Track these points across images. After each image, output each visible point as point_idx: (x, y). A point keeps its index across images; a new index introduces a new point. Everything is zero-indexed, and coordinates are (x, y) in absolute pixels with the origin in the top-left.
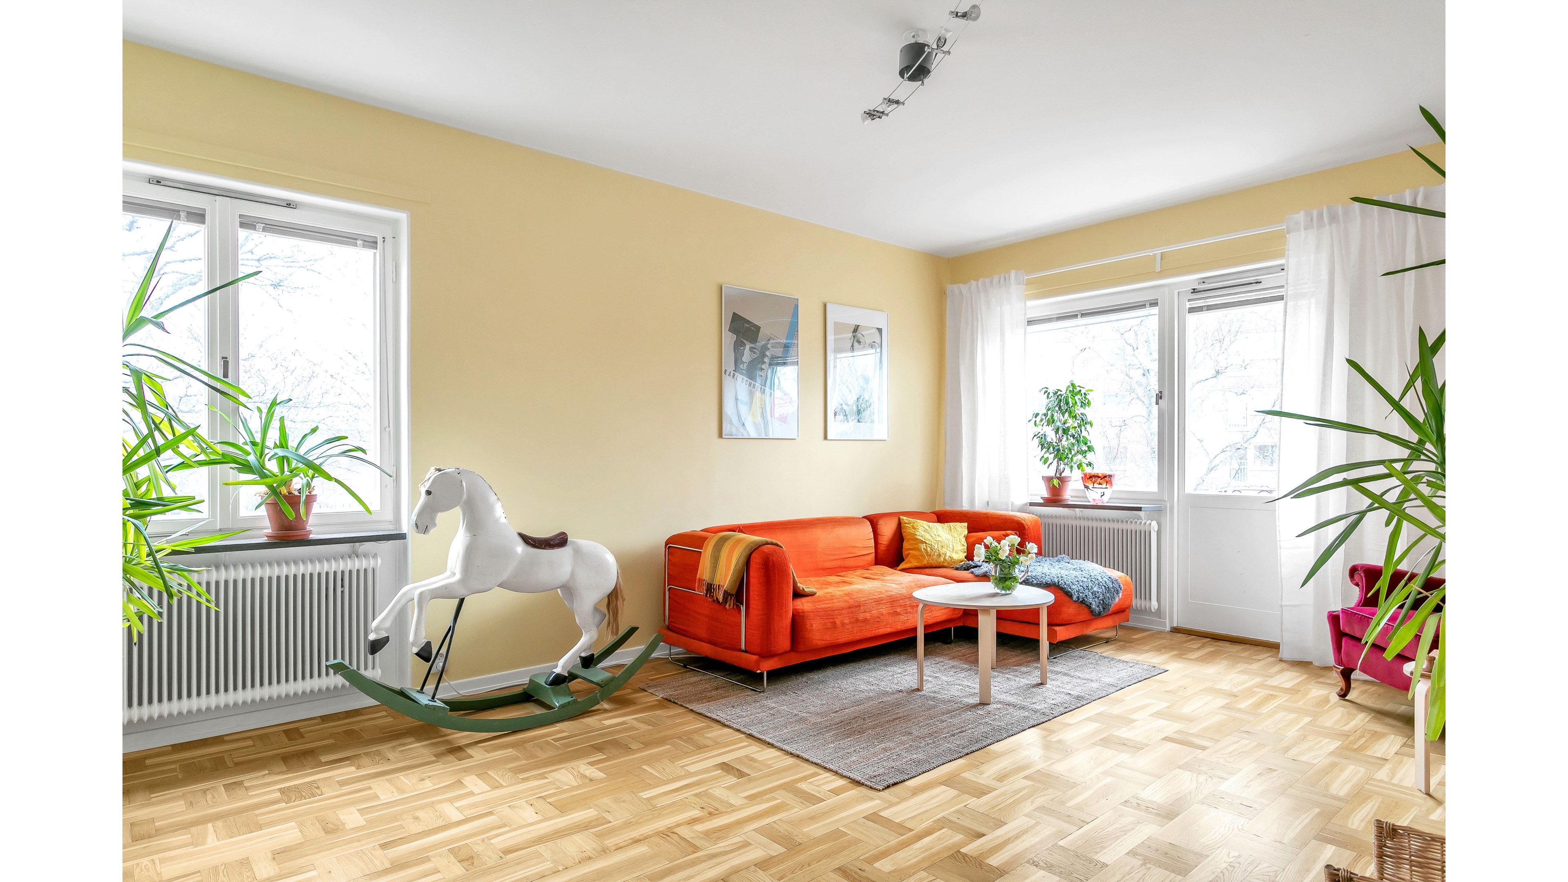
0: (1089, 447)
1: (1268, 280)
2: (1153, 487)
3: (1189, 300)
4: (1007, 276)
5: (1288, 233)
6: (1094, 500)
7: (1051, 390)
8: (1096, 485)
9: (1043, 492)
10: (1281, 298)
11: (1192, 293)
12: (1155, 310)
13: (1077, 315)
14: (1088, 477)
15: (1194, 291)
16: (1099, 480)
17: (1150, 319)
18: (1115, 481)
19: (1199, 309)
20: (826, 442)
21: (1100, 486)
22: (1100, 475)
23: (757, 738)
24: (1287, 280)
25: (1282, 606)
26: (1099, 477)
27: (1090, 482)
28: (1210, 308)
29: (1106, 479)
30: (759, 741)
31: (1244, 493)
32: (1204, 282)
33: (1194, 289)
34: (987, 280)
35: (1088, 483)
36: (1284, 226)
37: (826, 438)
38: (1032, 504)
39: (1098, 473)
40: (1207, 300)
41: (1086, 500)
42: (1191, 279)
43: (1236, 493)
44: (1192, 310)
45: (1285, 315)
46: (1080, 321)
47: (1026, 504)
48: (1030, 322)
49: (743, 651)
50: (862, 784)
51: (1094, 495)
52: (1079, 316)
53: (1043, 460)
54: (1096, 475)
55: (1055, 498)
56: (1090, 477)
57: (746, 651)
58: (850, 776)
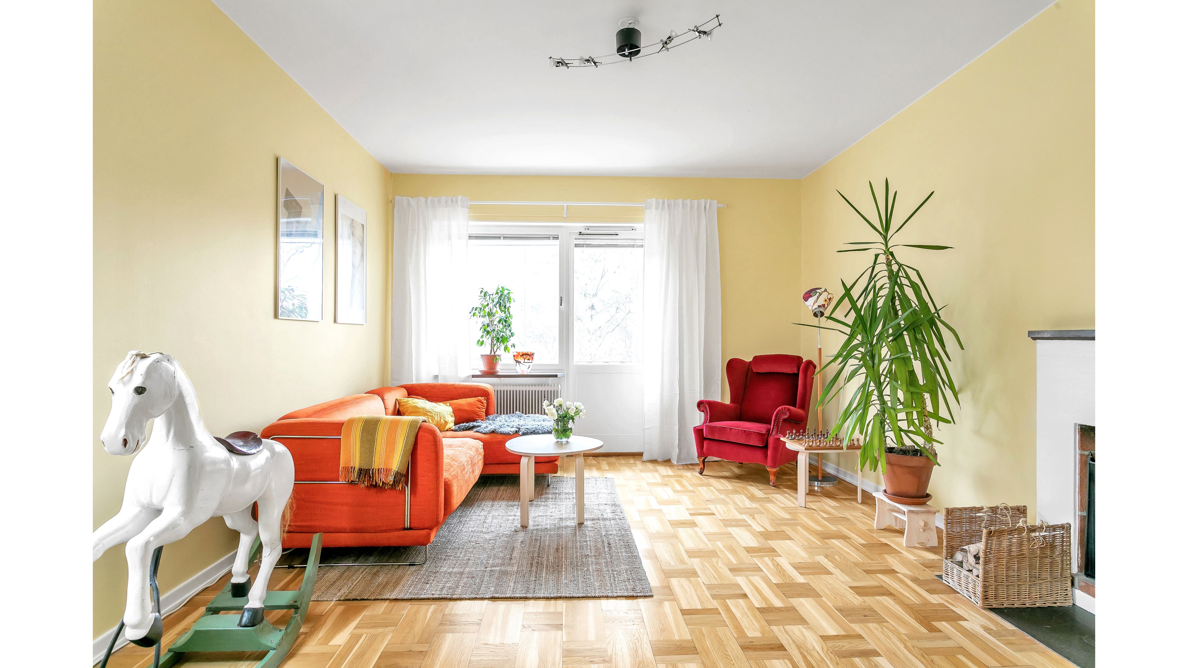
0: (512, 333)
1: (622, 234)
2: (556, 361)
3: (576, 239)
4: (454, 199)
5: (646, 209)
6: (523, 371)
7: (485, 291)
8: (526, 361)
9: (481, 366)
10: (642, 246)
11: (579, 234)
12: (557, 242)
13: (500, 237)
14: (521, 355)
15: (580, 233)
16: (528, 357)
17: (552, 248)
18: (535, 357)
19: (582, 246)
20: (336, 325)
21: (528, 361)
22: (529, 353)
23: (504, 598)
24: (645, 236)
25: (644, 429)
26: (528, 355)
27: (522, 358)
28: (589, 246)
29: (528, 356)
30: (506, 599)
31: (610, 364)
32: (588, 229)
33: (580, 232)
34: (436, 199)
35: (521, 359)
36: (643, 204)
37: (335, 321)
38: (474, 376)
39: (528, 352)
40: (586, 241)
41: (515, 371)
42: (580, 226)
43: (606, 364)
44: (576, 246)
45: (644, 257)
46: (502, 242)
47: (469, 377)
48: (470, 237)
49: (407, 529)
50: (636, 597)
51: (523, 368)
52: (502, 238)
53: (480, 343)
54: (527, 353)
55: (490, 372)
56: (523, 355)
57: (411, 529)
58: (622, 595)
